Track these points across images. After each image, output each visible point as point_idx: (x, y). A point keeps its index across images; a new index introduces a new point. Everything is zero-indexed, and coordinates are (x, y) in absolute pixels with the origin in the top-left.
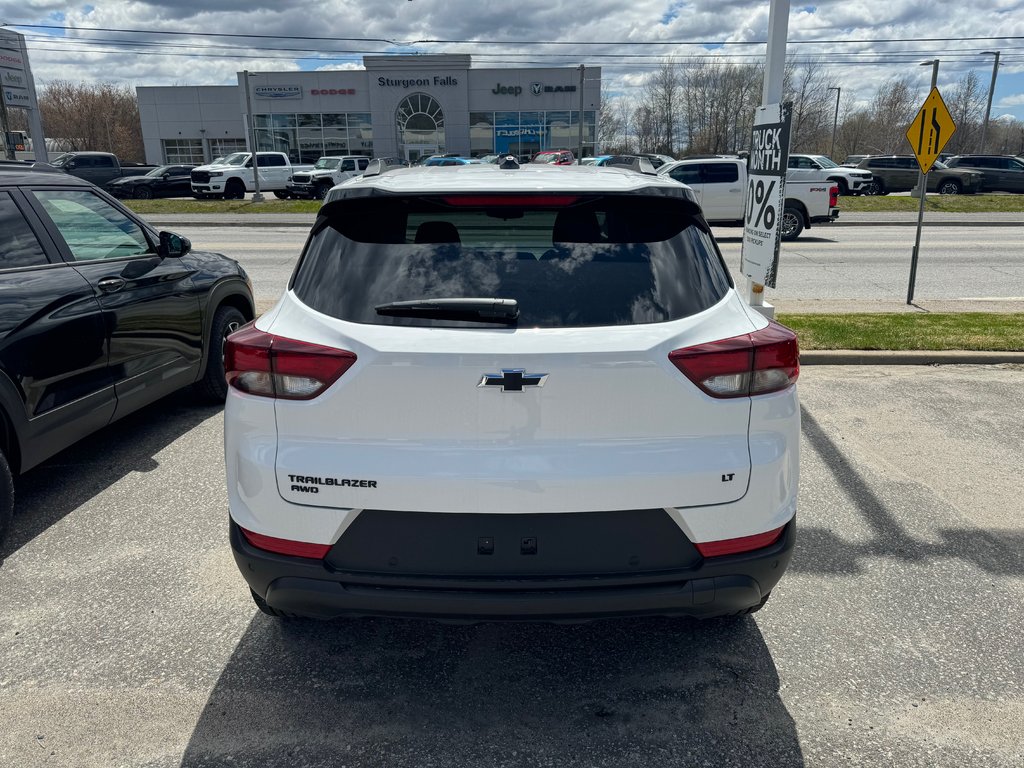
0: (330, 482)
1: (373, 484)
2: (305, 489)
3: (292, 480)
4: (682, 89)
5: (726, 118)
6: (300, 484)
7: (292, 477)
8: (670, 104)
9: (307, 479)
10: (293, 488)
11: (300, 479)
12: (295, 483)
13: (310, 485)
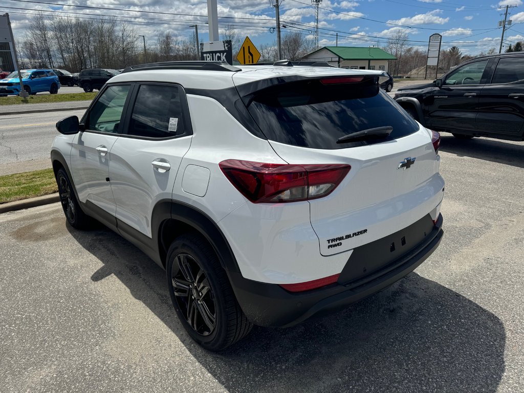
0: (348, 237)
1: (365, 231)
2: (335, 245)
3: (329, 243)
4: (52, 33)
5: (82, 49)
6: (334, 243)
7: (329, 241)
8: (46, 40)
9: (336, 240)
10: (329, 247)
11: (333, 240)
12: (331, 244)
13: (338, 242)
